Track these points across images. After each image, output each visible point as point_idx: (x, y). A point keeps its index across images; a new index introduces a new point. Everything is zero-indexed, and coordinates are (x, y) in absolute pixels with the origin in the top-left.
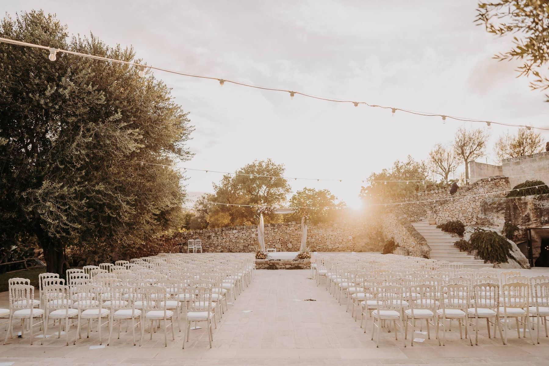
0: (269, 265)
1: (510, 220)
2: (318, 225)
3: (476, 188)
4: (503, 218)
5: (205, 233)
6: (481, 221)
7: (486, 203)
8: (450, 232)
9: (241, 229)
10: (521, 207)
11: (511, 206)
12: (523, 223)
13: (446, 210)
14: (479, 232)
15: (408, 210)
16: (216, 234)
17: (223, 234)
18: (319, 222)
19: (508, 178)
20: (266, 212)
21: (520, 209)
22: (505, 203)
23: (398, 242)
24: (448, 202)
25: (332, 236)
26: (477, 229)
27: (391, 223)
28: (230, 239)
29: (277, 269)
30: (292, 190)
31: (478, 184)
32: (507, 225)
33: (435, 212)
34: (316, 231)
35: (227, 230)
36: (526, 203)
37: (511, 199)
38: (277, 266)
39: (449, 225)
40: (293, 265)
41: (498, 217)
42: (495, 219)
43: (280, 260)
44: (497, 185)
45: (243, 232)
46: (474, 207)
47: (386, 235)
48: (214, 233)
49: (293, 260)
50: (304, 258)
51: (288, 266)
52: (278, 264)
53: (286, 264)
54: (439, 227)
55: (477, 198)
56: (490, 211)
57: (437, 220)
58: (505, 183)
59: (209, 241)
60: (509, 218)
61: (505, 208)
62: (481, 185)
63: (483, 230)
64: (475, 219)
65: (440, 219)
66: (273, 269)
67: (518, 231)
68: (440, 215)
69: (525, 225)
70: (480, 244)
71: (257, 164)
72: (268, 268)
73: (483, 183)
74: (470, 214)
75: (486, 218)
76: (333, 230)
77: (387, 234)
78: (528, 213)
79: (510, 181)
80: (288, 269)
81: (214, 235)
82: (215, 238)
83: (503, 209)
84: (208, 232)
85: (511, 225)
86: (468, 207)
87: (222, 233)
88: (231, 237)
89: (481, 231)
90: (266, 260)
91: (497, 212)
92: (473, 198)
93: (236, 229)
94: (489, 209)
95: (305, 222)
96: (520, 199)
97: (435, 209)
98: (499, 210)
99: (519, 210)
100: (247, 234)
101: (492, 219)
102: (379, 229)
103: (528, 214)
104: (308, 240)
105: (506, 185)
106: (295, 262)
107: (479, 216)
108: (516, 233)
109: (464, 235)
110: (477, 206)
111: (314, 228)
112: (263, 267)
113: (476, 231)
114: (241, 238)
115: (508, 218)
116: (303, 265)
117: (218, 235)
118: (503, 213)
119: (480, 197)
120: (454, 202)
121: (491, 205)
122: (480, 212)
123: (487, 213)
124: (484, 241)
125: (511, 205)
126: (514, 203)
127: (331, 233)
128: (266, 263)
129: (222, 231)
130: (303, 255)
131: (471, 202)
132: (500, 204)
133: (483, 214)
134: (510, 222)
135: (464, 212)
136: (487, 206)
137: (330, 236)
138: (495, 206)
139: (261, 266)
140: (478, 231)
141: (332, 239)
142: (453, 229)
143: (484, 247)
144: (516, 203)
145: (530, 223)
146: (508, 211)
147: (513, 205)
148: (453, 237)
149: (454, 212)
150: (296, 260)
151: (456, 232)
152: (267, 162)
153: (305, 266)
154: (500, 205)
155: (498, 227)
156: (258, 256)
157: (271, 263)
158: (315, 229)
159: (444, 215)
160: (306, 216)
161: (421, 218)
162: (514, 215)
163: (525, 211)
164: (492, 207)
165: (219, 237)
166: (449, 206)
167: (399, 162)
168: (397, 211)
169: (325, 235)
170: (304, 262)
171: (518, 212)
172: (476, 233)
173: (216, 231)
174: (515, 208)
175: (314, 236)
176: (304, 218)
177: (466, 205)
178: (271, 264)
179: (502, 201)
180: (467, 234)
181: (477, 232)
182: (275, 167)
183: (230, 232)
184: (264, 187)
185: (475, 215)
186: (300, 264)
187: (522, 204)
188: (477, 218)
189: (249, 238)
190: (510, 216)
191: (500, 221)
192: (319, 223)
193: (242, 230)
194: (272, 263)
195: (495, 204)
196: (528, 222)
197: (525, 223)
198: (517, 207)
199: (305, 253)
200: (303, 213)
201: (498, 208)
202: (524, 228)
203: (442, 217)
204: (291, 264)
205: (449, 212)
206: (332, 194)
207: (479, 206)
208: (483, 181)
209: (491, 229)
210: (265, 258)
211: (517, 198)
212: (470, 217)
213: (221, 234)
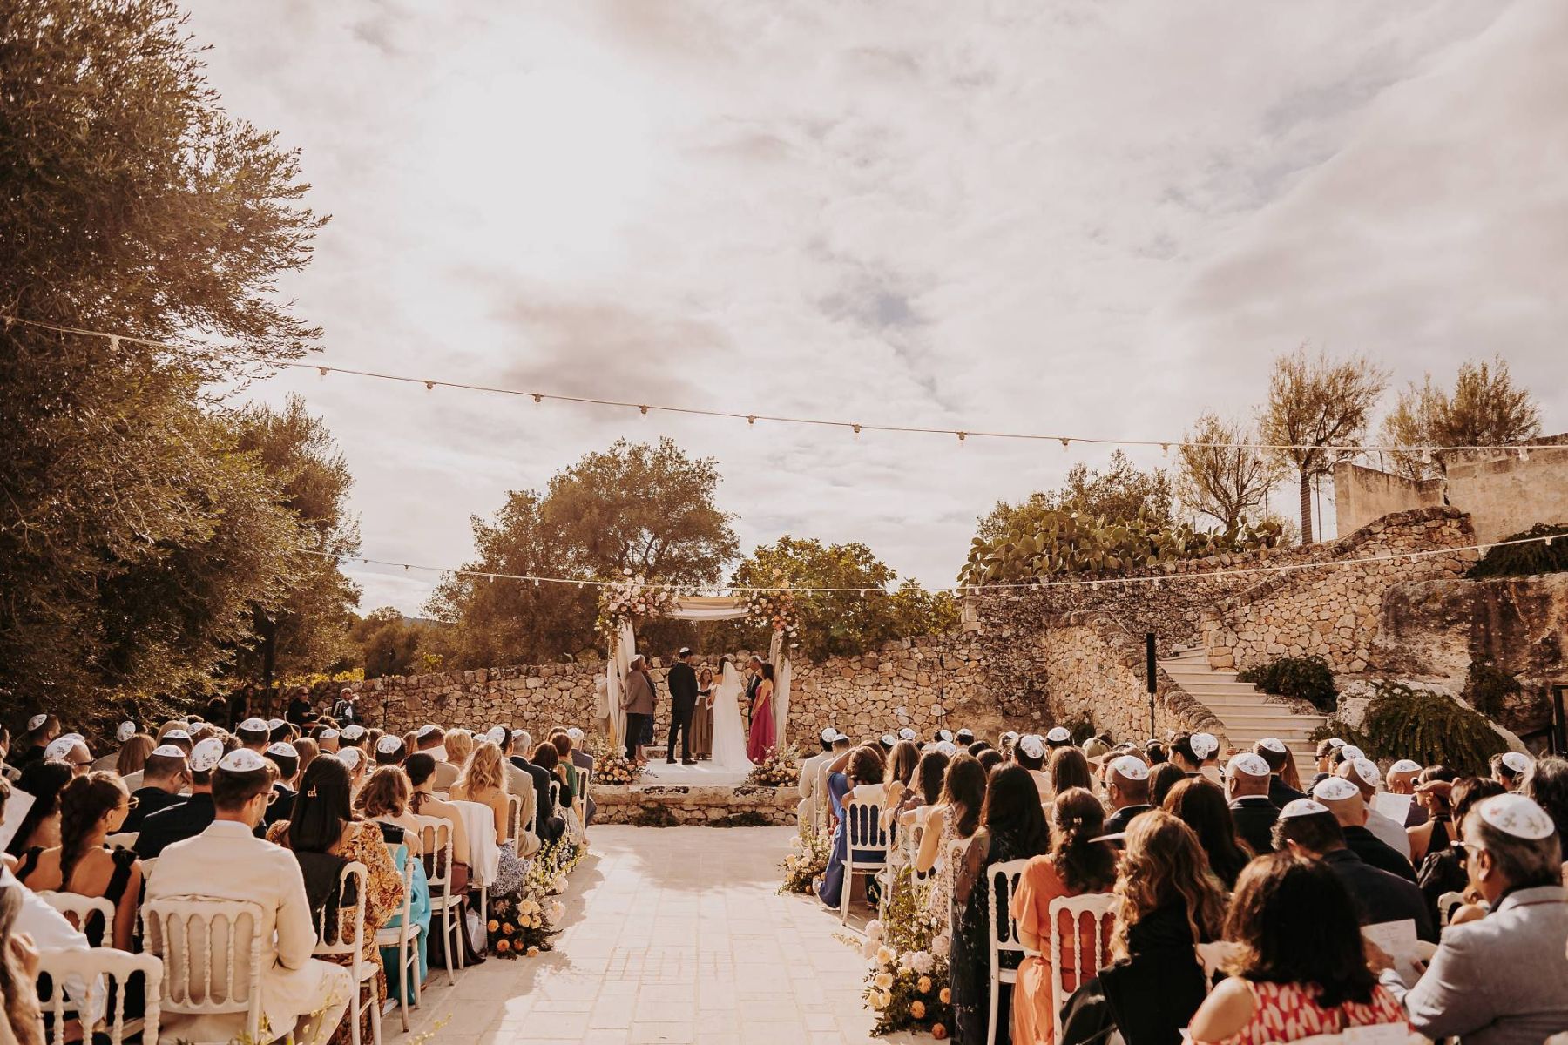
0: (643, 807)
1: (1489, 657)
2: (828, 664)
3: (1366, 548)
4: (1465, 649)
5: (425, 686)
6: (1383, 659)
7: (1403, 598)
8: (1286, 695)
9: (556, 674)
10: (1527, 612)
11: (1490, 607)
12: (1535, 669)
13: (1266, 618)
14: (1393, 696)
15: (1134, 619)
16: (466, 689)
17: (493, 691)
18: (832, 656)
19: (1467, 515)
20: (641, 608)
21: (1523, 618)
22: (1470, 598)
23: (1107, 727)
24: (1276, 592)
25: (874, 702)
26: (1383, 686)
27: (1079, 660)
28: (514, 708)
29: (672, 822)
30: (742, 550)
31: (1371, 533)
32: (1476, 671)
33: (1231, 626)
34: (819, 686)
35: (506, 676)
36: (1545, 600)
37: (1494, 585)
38: (675, 813)
39: (1284, 671)
40: (734, 810)
41: (1445, 646)
42: (1436, 654)
43: (686, 790)
44: (1435, 539)
45: (563, 685)
46: (1361, 612)
47: (1060, 704)
48: (458, 687)
49: (736, 790)
50: (776, 784)
51: (715, 814)
52: (678, 804)
53: (709, 806)
54: (1245, 677)
55: (1369, 580)
56: (1416, 626)
57: (1238, 653)
58: (1459, 534)
59: (439, 716)
60: (1483, 651)
61: (1470, 614)
62: (1381, 536)
63: (1405, 688)
64: (1363, 653)
65: (1249, 650)
66: (658, 824)
67: (1519, 695)
68: (1249, 635)
69: (1542, 675)
70: (1401, 739)
71: (623, 453)
72: (640, 822)
73: (1389, 530)
74: (1346, 633)
75: (1403, 650)
76: (879, 685)
77: (1063, 698)
78: (1554, 632)
79: (1475, 525)
80: (716, 823)
81: (458, 694)
82: (463, 706)
83: (1462, 617)
84: (438, 683)
85: (1490, 674)
86: (1341, 611)
87: (487, 688)
88: (519, 701)
89: (1397, 691)
90: (633, 789)
91: (1443, 628)
92: (1358, 578)
93: (537, 675)
94: (1412, 617)
95: (784, 650)
96: (1523, 586)
97: (1231, 615)
98: (1448, 622)
99: (1518, 619)
100: (578, 692)
101: (1424, 651)
102: (1036, 684)
103: (1554, 634)
104: (793, 716)
105: (1464, 539)
106: (741, 799)
107: (1376, 641)
108: (1510, 702)
109: (1341, 705)
110: (1370, 607)
111: (813, 673)
112: (620, 816)
113: (1381, 691)
114: (555, 707)
115: (1481, 650)
116: (774, 809)
117: (474, 692)
118: (1463, 633)
119: (1379, 578)
120: (1296, 591)
121: (1419, 603)
122: (1381, 630)
123: (1404, 632)
124: (1419, 729)
125: (1492, 604)
126: (1504, 598)
127: (872, 695)
128: (634, 800)
129: (488, 680)
130: (774, 772)
131: (1350, 594)
132: (1454, 601)
133: (1392, 637)
134: (1488, 664)
135: (1327, 627)
136: (1404, 608)
137: (869, 703)
138: (1437, 606)
139: (612, 810)
140: (1390, 692)
141: (875, 713)
142: (1296, 686)
143: (1418, 749)
144: (1511, 598)
145: (1560, 667)
146: (1482, 626)
147: (1501, 606)
148: (1297, 712)
149: (1292, 626)
150: (746, 793)
151: (1306, 697)
152: (659, 450)
153: (780, 815)
154: (1454, 605)
155: (1448, 680)
156: (606, 774)
157: (650, 800)
158: (816, 677)
159: (1260, 639)
160: (789, 629)
161: (1175, 648)
162: (1502, 638)
163: (1544, 624)
164: (1425, 611)
165: (477, 701)
166: (1277, 604)
167: (1084, 472)
168: (1103, 620)
169: (851, 701)
170: (779, 801)
171: (1516, 628)
172: (1382, 699)
173: (468, 681)
174: (1507, 614)
175: (812, 702)
176: (781, 633)
177: (1334, 605)
178: (650, 805)
179: (1459, 591)
180: (1350, 701)
181: (1386, 695)
182: (685, 468)
183: (516, 684)
184: (647, 536)
185: (1363, 639)
186: (762, 804)
187: (1529, 600)
188: (1371, 648)
189: (582, 707)
190: (1488, 641)
191: (1453, 658)
192: (828, 659)
193: (559, 677)
194: (656, 800)
195: (1436, 601)
196: (1555, 662)
197: (1542, 665)
198: (1515, 611)
199: (781, 765)
200: (778, 614)
201: (1446, 613)
202: (1540, 685)
203: (1254, 644)
204: (727, 807)
205: (1279, 627)
206: (874, 561)
207: (1375, 609)
208: (1390, 525)
209: (1431, 687)
210: (630, 783)
211: (1513, 580)
212: (1349, 644)
213: (485, 692)
